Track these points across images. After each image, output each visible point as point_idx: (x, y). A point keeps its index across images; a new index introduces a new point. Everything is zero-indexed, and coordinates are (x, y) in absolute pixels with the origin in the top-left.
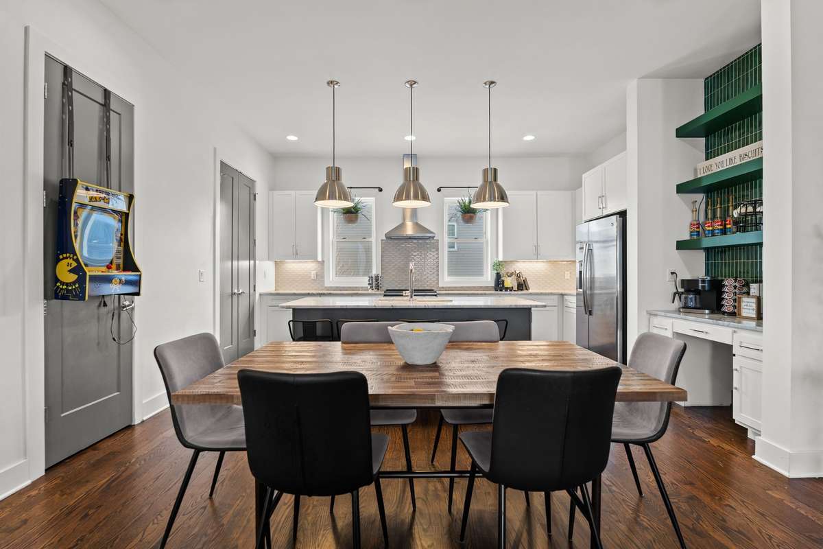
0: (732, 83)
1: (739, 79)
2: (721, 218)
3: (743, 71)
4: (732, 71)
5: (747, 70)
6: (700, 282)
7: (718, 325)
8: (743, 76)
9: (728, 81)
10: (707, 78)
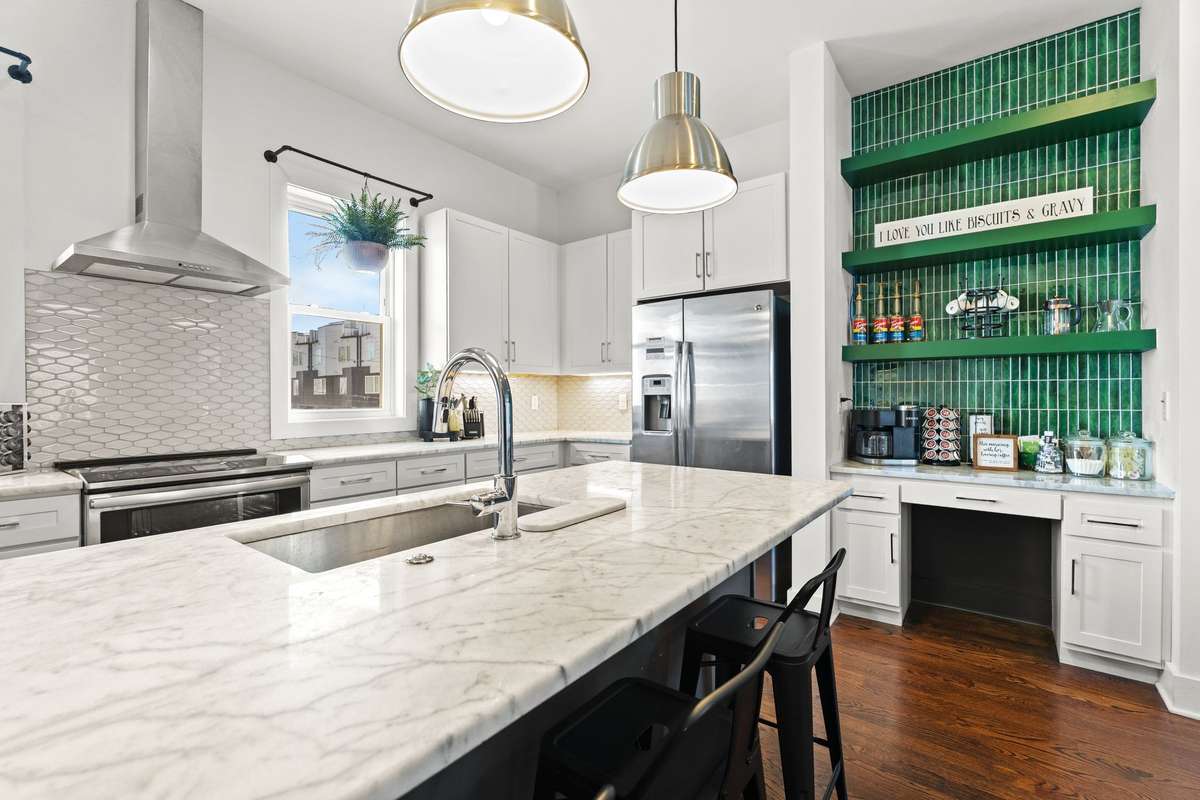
0: (907, 115)
1: (922, 109)
2: (900, 313)
3: (930, 98)
4: (907, 96)
5: (938, 99)
6: (903, 414)
7: (1033, 488)
8: (930, 107)
9: (900, 110)
10: (857, 98)
